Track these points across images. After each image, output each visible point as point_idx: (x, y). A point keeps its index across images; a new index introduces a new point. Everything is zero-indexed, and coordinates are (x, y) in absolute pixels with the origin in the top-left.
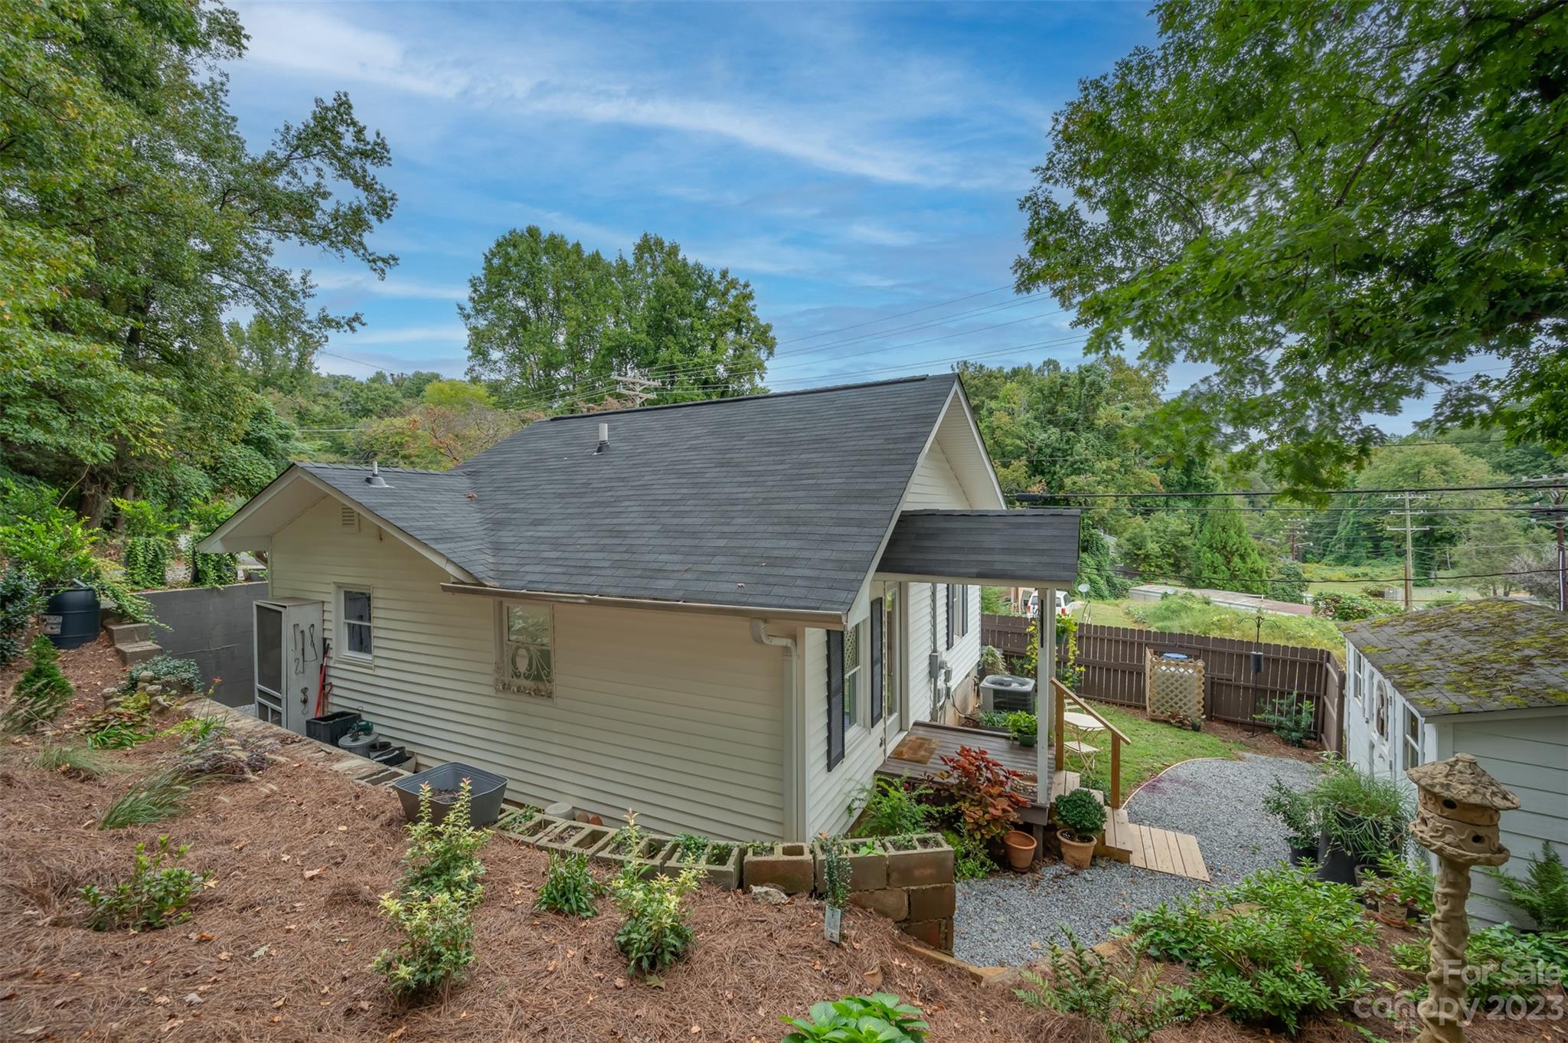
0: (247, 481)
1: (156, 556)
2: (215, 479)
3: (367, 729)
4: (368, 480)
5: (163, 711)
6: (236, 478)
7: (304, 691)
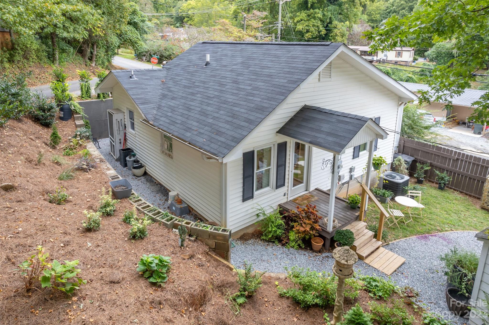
0: (131, 40)
1: (88, 89)
2: (121, 40)
3: (134, 155)
4: (131, 77)
5: (81, 145)
6: (127, 40)
7: (120, 140)
